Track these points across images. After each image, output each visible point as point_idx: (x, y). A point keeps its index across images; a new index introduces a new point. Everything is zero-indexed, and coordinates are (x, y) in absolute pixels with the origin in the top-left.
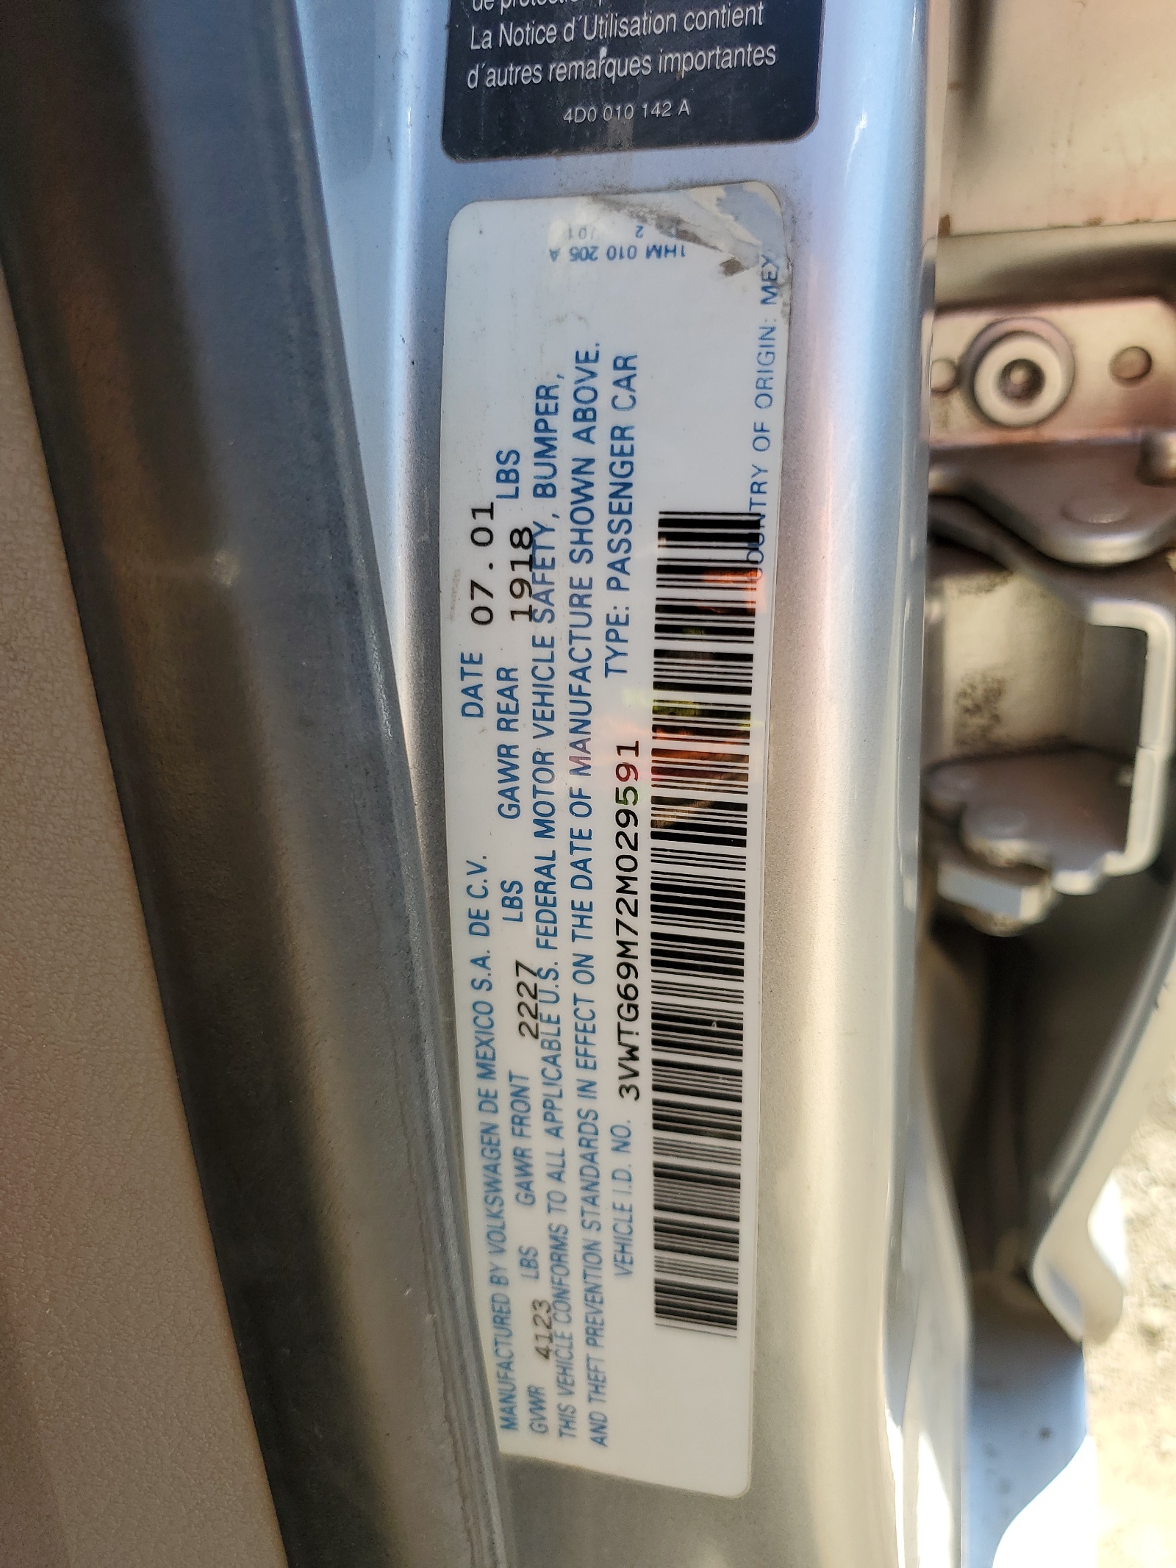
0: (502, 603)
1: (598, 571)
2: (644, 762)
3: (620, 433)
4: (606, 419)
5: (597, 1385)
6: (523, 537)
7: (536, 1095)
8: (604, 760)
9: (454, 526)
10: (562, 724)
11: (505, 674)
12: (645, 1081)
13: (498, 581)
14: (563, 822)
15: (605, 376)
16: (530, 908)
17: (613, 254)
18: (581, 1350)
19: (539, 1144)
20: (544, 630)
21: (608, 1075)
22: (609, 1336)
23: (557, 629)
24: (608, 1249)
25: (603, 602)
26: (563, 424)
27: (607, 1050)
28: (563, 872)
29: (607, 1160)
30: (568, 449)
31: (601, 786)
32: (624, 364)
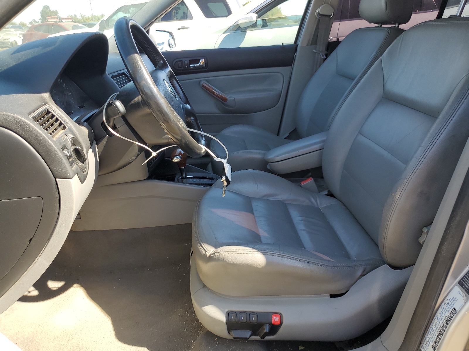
0: (446, 304)
1: (450, 307)
2: (447, 318)
3: (455, 302)
4: (455, 301)
5: (427, 348)
6: (448, 303)
7: (433, 329)
8: (445, 316)
9: (446, 299)
10: (445, 312)
11: (444, 308)
12: (438, 333)
13: (446, 303)
14: (442, 317)
15: (456, 299)
16: (438, 320)
17: (460, 294)
18: (427, 346)
19: (432, 332)
20: (446, 307)
21: (437, 331)
22: (429, 346)
23: (447, 308)
24: (432, 341)
25: (449, 308)
26: (453, 299)
27: (437, 330)
28: (440, 319)
29: (434, 336)
30: (452, 301)
31: (444, 317)
32: (457, 299)
